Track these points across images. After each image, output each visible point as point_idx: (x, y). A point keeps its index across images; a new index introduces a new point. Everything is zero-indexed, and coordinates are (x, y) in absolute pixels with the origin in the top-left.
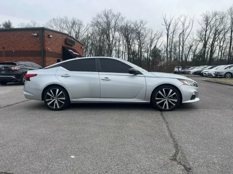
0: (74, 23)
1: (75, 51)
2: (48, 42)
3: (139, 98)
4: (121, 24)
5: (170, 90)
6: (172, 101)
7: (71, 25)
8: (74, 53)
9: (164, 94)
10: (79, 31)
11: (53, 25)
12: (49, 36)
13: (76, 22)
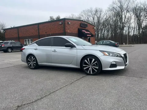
0: (96, 11)
1: (87, 31)
2: (67, 27)
3: (73, 64)
4: (132, 6)
5: (92, 59)
6: (94, 68)
7: (94, 13)
8: (86, 32)
9: (88, 62)
10: (100, 16)
11: (83, 14)
12: (68, 23)
13: (98, 10)
